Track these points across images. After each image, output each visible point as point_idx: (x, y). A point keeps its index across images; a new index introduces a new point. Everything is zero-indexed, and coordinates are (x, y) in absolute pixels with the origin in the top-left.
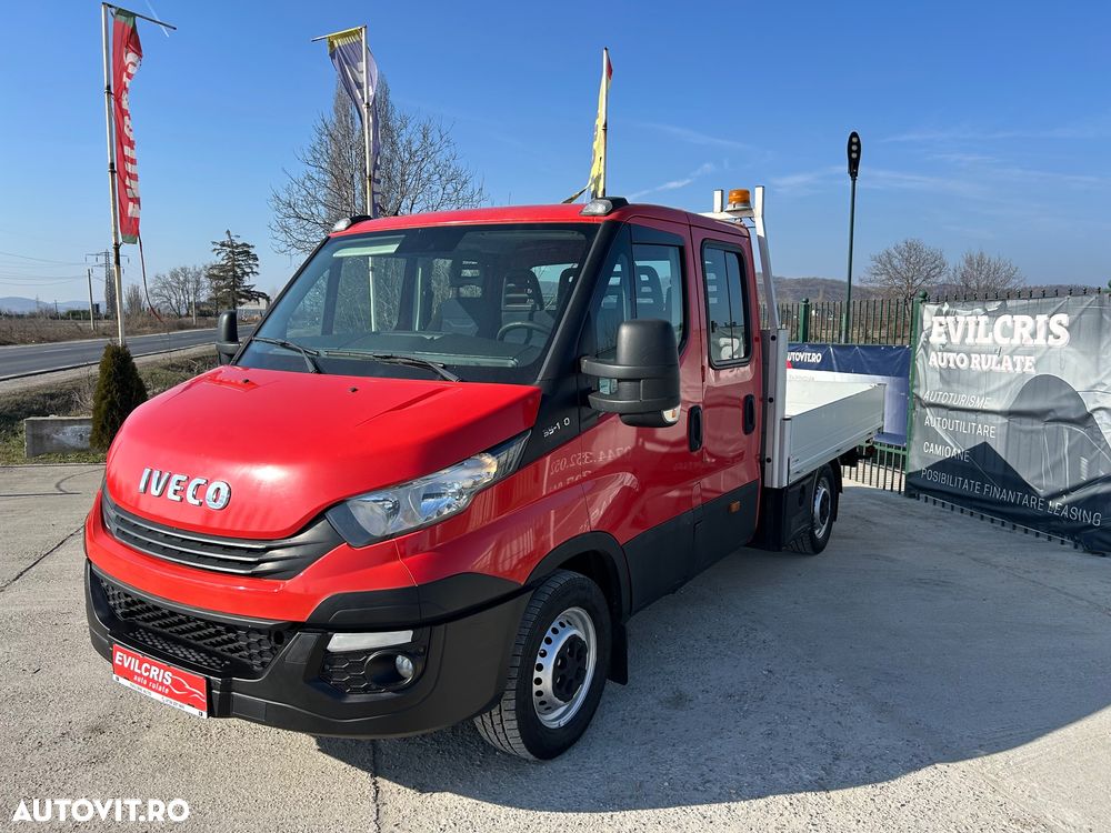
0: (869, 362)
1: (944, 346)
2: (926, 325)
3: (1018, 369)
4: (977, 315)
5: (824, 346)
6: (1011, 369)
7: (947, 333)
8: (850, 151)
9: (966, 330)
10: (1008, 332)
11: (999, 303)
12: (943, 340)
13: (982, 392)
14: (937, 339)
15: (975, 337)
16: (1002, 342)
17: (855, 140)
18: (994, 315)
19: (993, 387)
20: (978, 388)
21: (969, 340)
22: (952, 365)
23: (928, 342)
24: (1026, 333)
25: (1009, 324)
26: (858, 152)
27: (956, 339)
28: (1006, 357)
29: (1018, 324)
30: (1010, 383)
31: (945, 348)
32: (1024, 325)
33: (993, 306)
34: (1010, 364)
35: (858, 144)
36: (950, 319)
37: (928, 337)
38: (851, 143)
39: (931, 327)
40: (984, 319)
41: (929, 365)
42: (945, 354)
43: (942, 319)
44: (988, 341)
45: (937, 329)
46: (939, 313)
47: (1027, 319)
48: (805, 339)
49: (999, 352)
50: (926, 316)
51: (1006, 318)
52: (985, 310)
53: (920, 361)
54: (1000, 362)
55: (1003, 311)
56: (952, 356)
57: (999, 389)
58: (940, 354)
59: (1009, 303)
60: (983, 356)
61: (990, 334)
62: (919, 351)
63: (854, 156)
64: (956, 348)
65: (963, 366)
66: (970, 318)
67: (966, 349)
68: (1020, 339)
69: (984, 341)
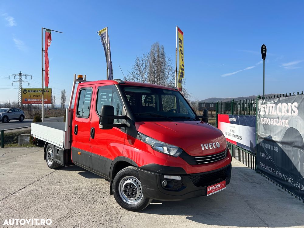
0: (247, 121)
1: (264, 115)
2: (259, 108)
3: (284, 125)
4: (272, 104)
5: (237, 116)
6: (282, 125)
7: (265, 111)
8: (262, 51)
9: (270, 109)
10: (281, 111)
11: (278, 99)
12: (264, 113)
13: (274, 134)
14: (262, 113)
15: (272, 112)
16: (279, 114)
17: (264, 47)
18: (276, 104)
19: (277, 131)
20: (273, 132)
21: (270, 114)
22: (266, 123)
23: (260, 114)
24: (285, 110)
25: (281, 107)
26: (266, 51)
27: (267, 114)
28: (280, 120)
29: (283, 107)
30: (281, 131)
31: (264, 117)
32: (285, 107)
33: (276, 100)
34: (281, 123)
35: (265, 48)
36: (265, 105)
37: (260, 113)
38: (262, 48)
39: (261, 109)
40: (274, 105)
41: (261, 122)
42: (264, 119)
43: (263, 105)
44: (275, 114)
45: (262, 110)
46: (262, 104)
47: (285, 104)
48: (233, 114)
49: (278, 118)
50: (259, 105)
51: (280, 105)
52: (274, 102)
53: (258, 121)
54: (279, 122)
55: (279, 102)
56: (266, 119)
57: (279, 133)
58: (263, 118)
59: (281, 99)
60: (274, 119)
61: (276, 111)
62: (258, 118)
63: (264, 52)
64: (267, 116)
65: (269, 123)
66: (270, 105)
67: (270, 117)
68: (284, 113)
69: (274, 114)
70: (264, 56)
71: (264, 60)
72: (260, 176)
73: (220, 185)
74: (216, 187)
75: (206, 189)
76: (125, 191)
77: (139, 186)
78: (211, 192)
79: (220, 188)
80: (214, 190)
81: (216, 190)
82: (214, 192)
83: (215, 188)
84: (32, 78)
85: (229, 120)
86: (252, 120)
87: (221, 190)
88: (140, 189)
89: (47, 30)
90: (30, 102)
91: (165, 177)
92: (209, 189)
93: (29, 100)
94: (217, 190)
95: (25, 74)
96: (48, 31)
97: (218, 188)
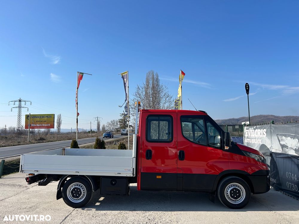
2: (245, 132)
3: (259, 143)
7: (248, 134)
8: (246, 88)
9: (251, 133)
10: (257, 134)
11: (256, 126)
14: (246, 136)
16: (256, 136)
17: (247, 85)
18: (255, 129)
21: (251, 136)
22: (248, 142)
24: (260, 133)
26: (249, 88)
27: (249, 136)
28: (257, 140)
29: (258, 132)
30: (258, 146)
31: (248, 138)
32: (259, 132)
33: (255, 127)
34: (258, 141)
35: (248, 86)
38: (246, 86)
40: (253, 130)
41: (245, 141)
43: (247, 130)
45: (247, 133)
46: (247, 129)
47: (259, 130)
49: (255, 138)
50: (245, 130)
51: (256, 130)
54: (256, 141)
55: (256, 128)
56: (248, 139)
58: (246, 139)
60: (253, 139)
62: (244, 138)
63: (247, 89)
64: (249, 138)
65: (250, 142)
66: (251, 130)
67: (251, 138)
68: (259, 135)
69: (253, 135)
70: (248, 91)
71: (248, 94)
84: (31, 104)
86: (241, 140)
90: (33, 128)
93: (32, 125)
95: (24, 100)
96: (81, 74)
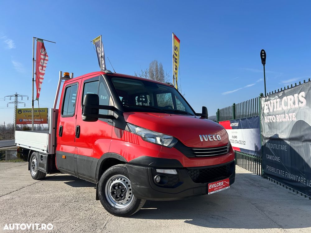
0: (250, 124)
1: (268, 113)
2: (263, 106)
3: (291, 119)
4: (276, 99)
5: (238, 120)
6: (288, 119)
7: (269, 108)
8: (261, 56)
9: (274, 105)
10: (286, 104)
11: (282, 92)
12: (268, 111)
13: (281, 131)
14: (266, 111)
15: (277, 108)
16: (285, 108)
17: (263, 52)
18: (281, 98)
19: (284, 128)
20: (279, 129)
21: (275, 110)
22: (271, 121)
23: (263, 113)
24: (291, 102)
25: (286, 100)
26: (265, 56)
27: (271, 111)
28: (286, 115)
29: (289, 100)
30: (288, 126)
31: (269, 114)
33: (281, 94)
34: (288, 118)
35: (265, 53)
36: (269, 102)
37: (263, 111)
38: (261, 53)
39: (264, 107)
40: (278, 100)
41: (265, 121)
42: (269, 117)
43: (266, 102)
44: (281, 109)
45: (266, 107)
46: (266, 101)
47: (291, 97)
48: (234, 118)
49: (284, 113)
50: (262, 103)
51: (285, 98)
52: (278, 96)
53: (262, 121)
54: (285, 117)
55: (284, 95)
56: (271, 117)
57: (285, 129)
58: (267, 117)
59: (286, 91)
60: (280, 115)
61: (281, 106)
62: (262, 117)
63: (263, 57)
64: (272, 114)
65: (274, 121)
66: (274, 101)
67: (274, 113)
68: (290, 105)
69: (279, 109)
70: (264, 61)
71: (264, 65)
72: (267, 182)
73: (223, 183)
74: (218, 184)
75: (207, 187)
76: (113, 193)
77: (129, 186)
78: (213, 190)
79: (224, 187)
80: (216, 188)
81: (218, 188)
82: (216, 190)
83: (217, 186)
84: (28, 99)
85: (231, 126)
86: (255, 121)
87: (224, 189)
88: (130, 190)
89: (38, 39)
90: (25, 123)
91: (158, 171)
92: (210, 187)
93: (24, 120)
94: (220, 189)
95: (21, 95)
96: (40, 41)
97: (221, 186)
